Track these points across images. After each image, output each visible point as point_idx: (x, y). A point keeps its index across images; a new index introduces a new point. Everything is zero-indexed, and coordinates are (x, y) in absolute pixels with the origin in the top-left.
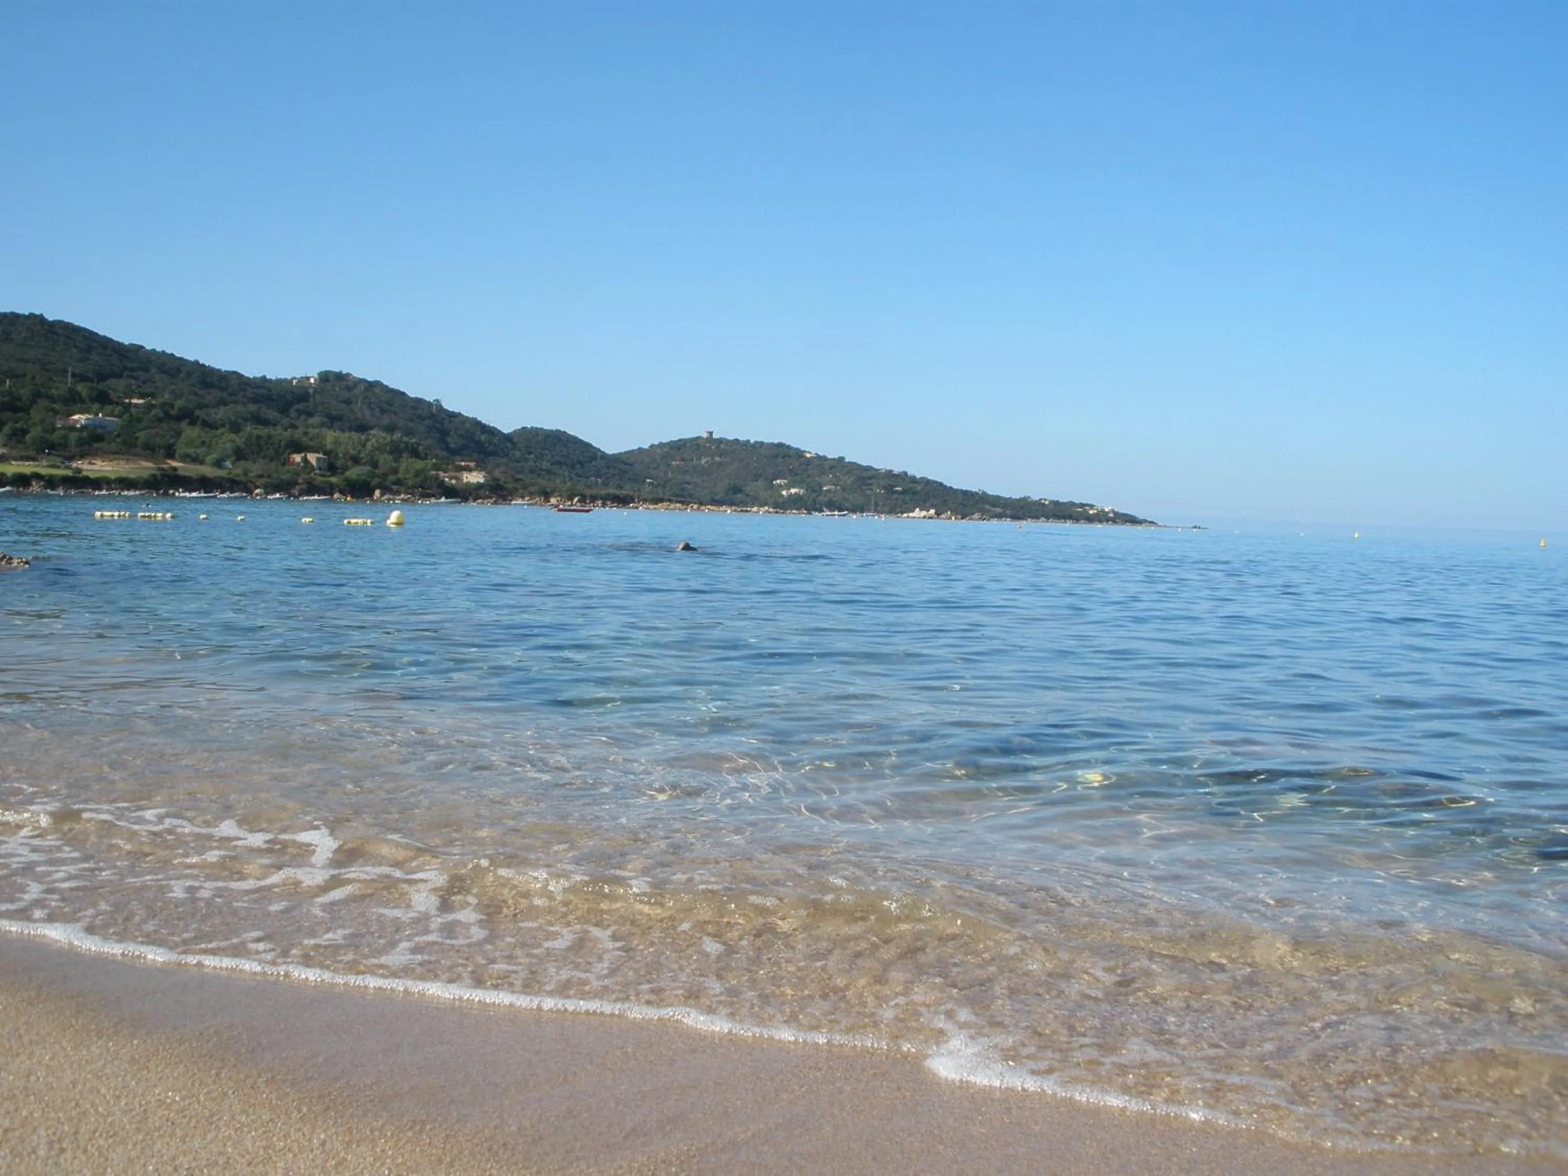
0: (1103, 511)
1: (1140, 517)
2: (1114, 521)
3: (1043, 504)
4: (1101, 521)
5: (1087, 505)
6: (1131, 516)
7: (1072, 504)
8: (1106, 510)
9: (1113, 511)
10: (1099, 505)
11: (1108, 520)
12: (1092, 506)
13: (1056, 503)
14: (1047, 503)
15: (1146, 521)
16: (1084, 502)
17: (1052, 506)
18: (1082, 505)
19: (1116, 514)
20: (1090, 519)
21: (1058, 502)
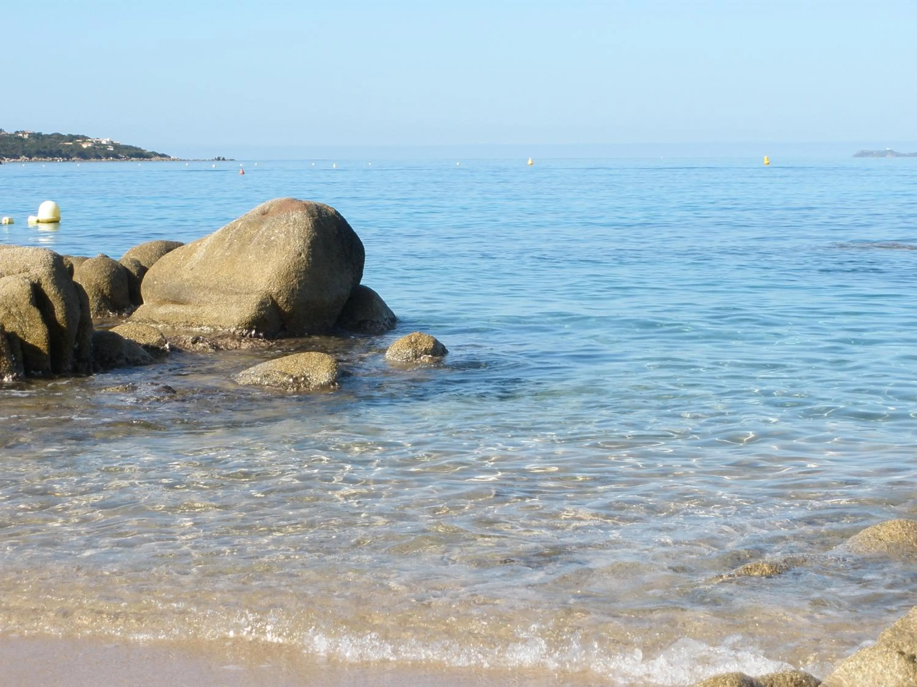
0: (99, 144)
1: (148, 149)
2: (116, 157)
3: (21, 139)
4: (98, 157)
5: (77, 137)
6: (136, 149)
7: (59, 137)
8: (104, 142)
9: (112, 144)
10: (93, 136)
11: (108, 155)
12: (84, 139)
13: (38, 136)
14: (26, 136)
15: (156, 154)
16: (74, 133)
17: (33, 141)
18: (72, 138)
19: (116, 146)
20: (84, 155)
21: (39, 135)
